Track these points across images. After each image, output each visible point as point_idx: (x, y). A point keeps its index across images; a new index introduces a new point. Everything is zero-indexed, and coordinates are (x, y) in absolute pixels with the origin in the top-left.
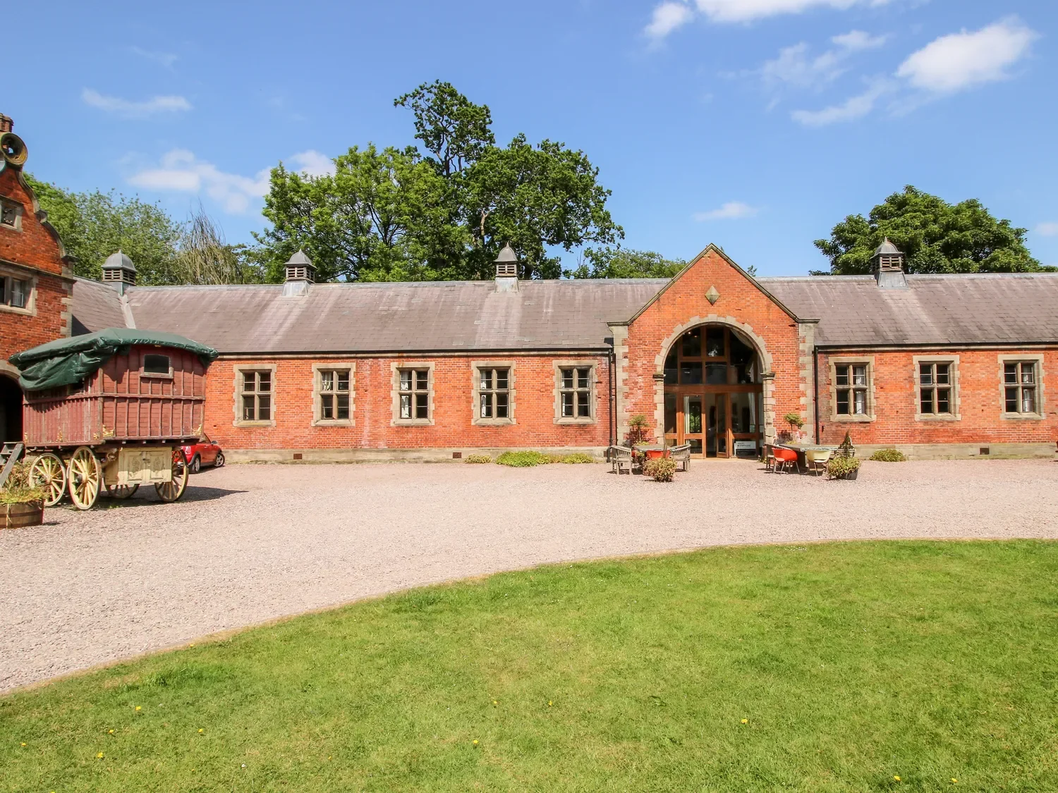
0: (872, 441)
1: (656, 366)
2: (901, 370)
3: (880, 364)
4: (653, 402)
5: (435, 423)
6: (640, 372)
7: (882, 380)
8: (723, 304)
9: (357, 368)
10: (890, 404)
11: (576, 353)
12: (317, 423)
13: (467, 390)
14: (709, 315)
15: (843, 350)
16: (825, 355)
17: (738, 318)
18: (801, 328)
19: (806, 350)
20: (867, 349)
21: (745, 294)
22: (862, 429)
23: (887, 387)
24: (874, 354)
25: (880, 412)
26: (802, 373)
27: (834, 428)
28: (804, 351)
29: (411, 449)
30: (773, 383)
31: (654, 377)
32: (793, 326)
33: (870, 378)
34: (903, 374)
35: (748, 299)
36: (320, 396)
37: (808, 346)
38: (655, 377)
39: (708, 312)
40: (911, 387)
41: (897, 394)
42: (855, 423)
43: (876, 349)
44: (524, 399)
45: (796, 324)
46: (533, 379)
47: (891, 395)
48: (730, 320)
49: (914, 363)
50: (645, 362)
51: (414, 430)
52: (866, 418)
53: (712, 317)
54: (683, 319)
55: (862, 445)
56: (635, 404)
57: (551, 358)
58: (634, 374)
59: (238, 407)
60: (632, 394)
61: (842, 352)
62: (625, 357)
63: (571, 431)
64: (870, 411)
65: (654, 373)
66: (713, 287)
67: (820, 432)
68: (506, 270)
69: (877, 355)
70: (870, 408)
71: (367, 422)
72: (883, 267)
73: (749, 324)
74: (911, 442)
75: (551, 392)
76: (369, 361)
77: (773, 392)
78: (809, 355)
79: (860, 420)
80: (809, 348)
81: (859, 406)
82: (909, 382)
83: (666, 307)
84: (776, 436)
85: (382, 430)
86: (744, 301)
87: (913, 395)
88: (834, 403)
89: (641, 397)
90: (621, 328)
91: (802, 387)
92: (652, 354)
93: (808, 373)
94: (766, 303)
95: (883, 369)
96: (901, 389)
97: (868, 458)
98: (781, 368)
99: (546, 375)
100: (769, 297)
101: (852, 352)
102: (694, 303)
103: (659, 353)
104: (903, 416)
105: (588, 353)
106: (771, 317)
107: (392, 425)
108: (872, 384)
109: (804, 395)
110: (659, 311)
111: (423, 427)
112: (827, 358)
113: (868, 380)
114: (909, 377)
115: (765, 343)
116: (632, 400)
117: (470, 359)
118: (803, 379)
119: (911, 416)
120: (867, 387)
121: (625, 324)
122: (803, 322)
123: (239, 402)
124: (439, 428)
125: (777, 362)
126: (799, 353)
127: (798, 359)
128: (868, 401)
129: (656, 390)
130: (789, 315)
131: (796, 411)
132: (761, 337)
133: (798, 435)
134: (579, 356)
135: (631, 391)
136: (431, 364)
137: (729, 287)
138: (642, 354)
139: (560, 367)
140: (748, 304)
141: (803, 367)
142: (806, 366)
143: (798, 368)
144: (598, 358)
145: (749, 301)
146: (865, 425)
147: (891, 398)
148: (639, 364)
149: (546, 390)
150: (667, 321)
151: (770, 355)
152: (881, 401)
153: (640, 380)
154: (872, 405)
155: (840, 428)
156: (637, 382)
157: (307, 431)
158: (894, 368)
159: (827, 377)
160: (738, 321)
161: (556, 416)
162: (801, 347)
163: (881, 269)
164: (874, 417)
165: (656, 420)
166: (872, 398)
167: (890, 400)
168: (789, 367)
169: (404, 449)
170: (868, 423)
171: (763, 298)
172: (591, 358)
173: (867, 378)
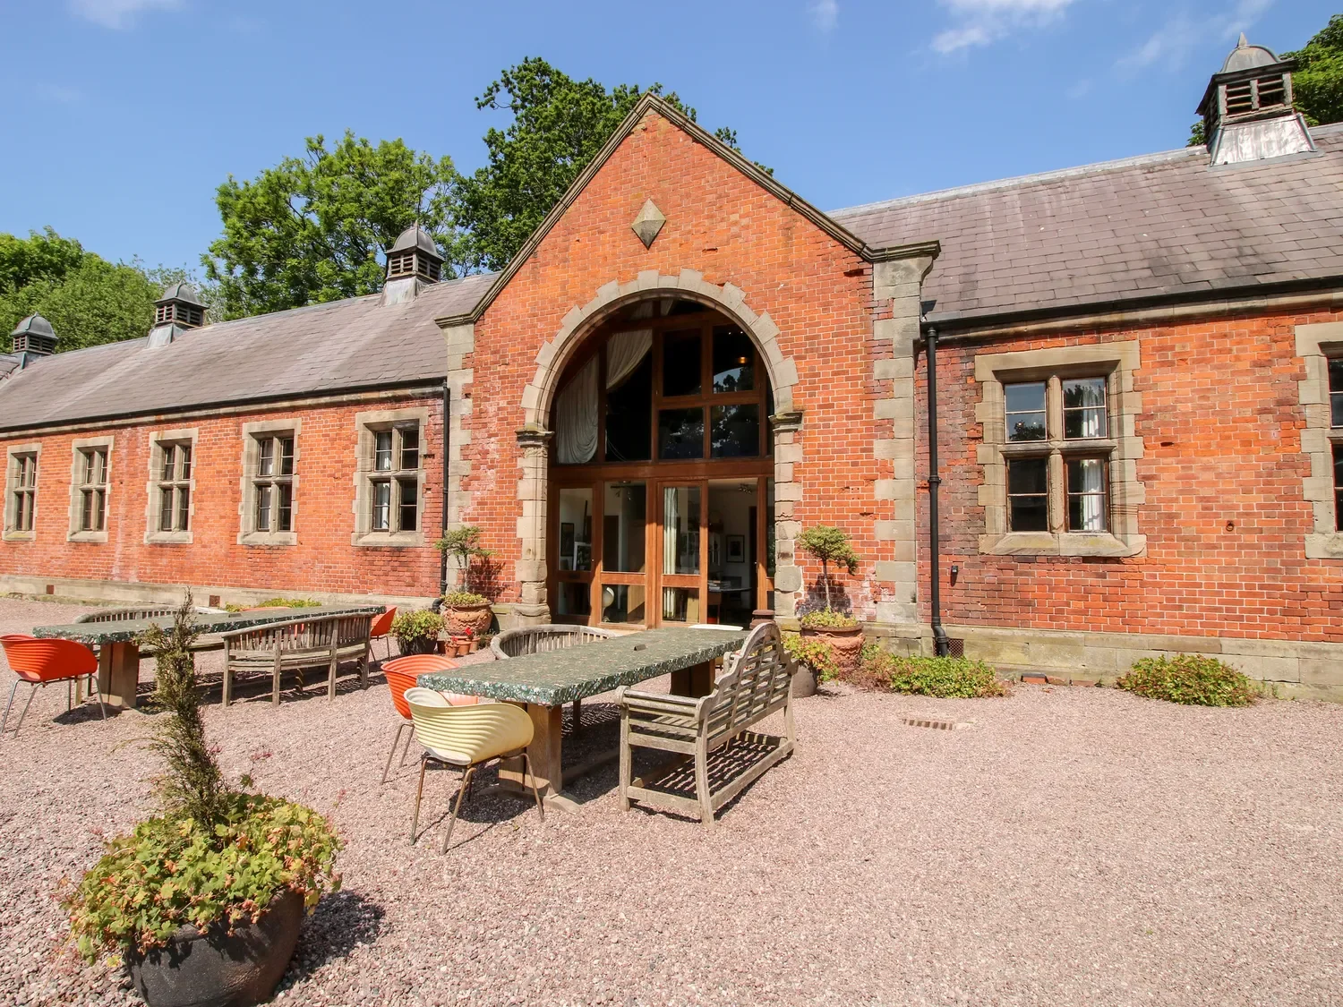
0: (1130, 623)
1: (523, 411)
2: (1246, 380)
3: (1163, 364)
4: (515, 497)
5: (194, 539)
6: (493, 427)
7: (1168, 417)
8: (674, 241)
9: (115, 444)
10: (1202, 499)
11: (390, 394)
12: (74, 537)
13: (236, 475)
14: (641, 275)
15: (1022, 328)
16: (963, 352)
17: (709, 272)
18: (882, 279)
19: (896, 338)
20: (1106, 318)
21: (728, 207)
22: (1090, 580)
23: (1194, 439)
24: (1139, 334)
25: (1162, 525)
26: (882, 408)
27: (990, 575)
28: (886, 344)
29: (163, 586)
30: (796, 441)
31: (519, 439)
32: (859, 273)
33: (1120, 415)
34: (1255, 391)
35: (734, 217)
36: (80, 492)
37: (902, 325)
38: (522, 436)
39: (637, 268)
40: (1290, 438)
41: (1224, 463)
42: (1066, 560)
43: (1142, 315)
44: (310, 494)
45: (865, 265)
46: (325, 452)
47: (1206, 468)
48: (691, 281)
49: (1301, 350)
50: (503, 404)
51: (168, 550)
52: (1107, 544)
53: (649, 279)
54: (583, 293)
55: (1093, 636)
56: (481, 503)
57: (354, 408)
58: (481, 434)
59: (8, 511)
60: (477, 479)
61: (1019, 336)
62: (467, 396)
63: (379, 560)
64: (1124, 523)
65: (520, 429)
66: (649, 202)
67: (944, 585)
68: (402, 266)
69: (1148, 335)
70: (1123, 513)
71: (119, 539)
72: (1230, 111)
73: (736, 283)
74: (1291, 634)
75: (352, 479)
76: (127, 432)
77: (796, 465)
78: (902, 352)
79: (1086, 550)
80: (905, 331)
81: (1091, 505)
82: (1279, 420)
83: (549, 270)
84: (802, 590)
85: (134, 551)
86: (724, 225)
87: (1302, 466)
88: (996, 496)
89: (492, 486)
90: (461, 330)
91: (880, 448)
92: (516, 383)
93: (902, 406)
94: (781, 220)
95: (1167, 380)
96: (1246, 443)
97: (1112, 680)
98: (820, 397)
99: (345, 443)
100: (789, 203)
101: (1054, 333)
102: (608, 248)
103: (530, 381)
104: (1255, 539)
105: (409, 392)
106: (793, 257)
107: (145, 541)
108: (1129, 429)
109: (887, 471)
110: (535, 281)
111: (177, 546)
112: (971, 358)
113: (1114, 419)
114: (1280, 403)
115: (776, 331)
116: (478, 494)
117: (242, 418)
118: (885, 427)
119: (1290, 538)
120: (1115, 442)
121: (466, 320)
122: (885, 257)
123: (10, 503)
124: (197, 549)
125: (810, 381)
126: (872, 350)
127: (869, 369)
128: (1116, 489)
129: (522, 469)
130: (842, 242)
131: (864, 520)
132: (766, 317)
133: (867, 591)
134: (398, 399)
135: (475, 472)
136: (192, 432)
137: (688, 195)
138: (498, 384)
139: (368, 426)
140: (735, 229)
141: (886, 388)
142: (895, 386)
143: (870, 394)
144: (430, 402)
145: (736, 223)
146: (1101, 568)
147: (1210, 476)
148: (492, 409)
149: (343, 476)
150: (551, 301)
151: (791, 361)
152: (1166, 486)
153: (493, 445)
154: (1129, 501)
155: (1010, 575)
156: (487, 452)
157: (61, 548)
158: (1216, 375)
159: (970, 416)
160: (707, 279)
161: (357, 529)
162: (880, 330)
163: (1222, 120)
164: (1137, 543)
165: (521, 540)
166: (1131, 476)
167: (1202, 484)
168: (843, 394)
169: (156, 585)
170: (1117, 560)
171: (774, 209)
172: (417, 403)
173: (1114, 413)
